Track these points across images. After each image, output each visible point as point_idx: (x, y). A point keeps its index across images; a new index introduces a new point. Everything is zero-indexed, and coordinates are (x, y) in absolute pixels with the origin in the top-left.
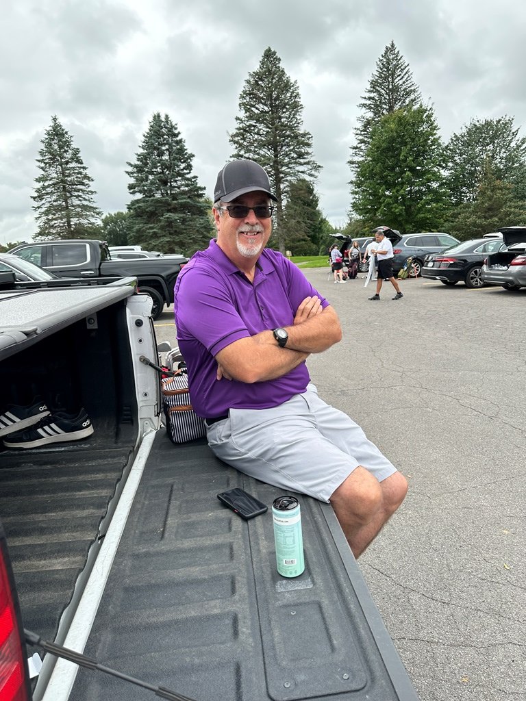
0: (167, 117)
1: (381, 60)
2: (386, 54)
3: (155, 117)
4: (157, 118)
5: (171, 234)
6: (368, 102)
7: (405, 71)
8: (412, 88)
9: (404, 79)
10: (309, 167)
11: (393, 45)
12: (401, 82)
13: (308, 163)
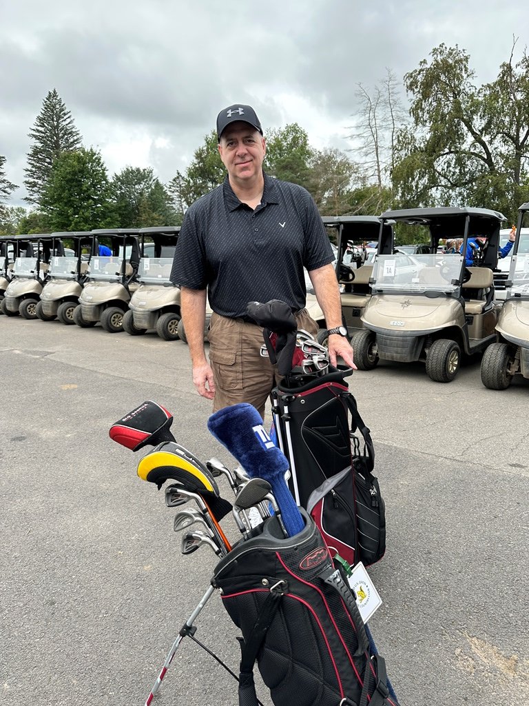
1: (46, 102)
2: (49, 97)
7: (67, 116)
8: (74, 130)
9: (67, 122)
10: (6, 185)
11: (55, 92)
12: (64, 123)
13: (3, 182)
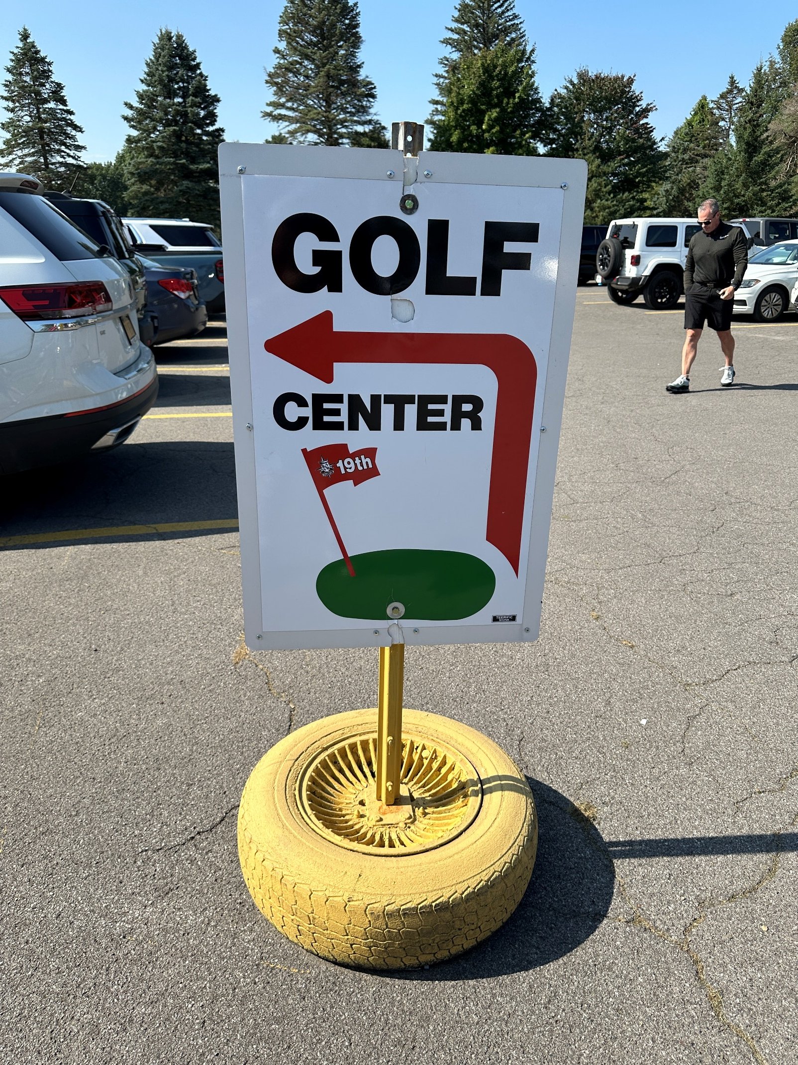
0: (180, 37)
6: (456, 36)
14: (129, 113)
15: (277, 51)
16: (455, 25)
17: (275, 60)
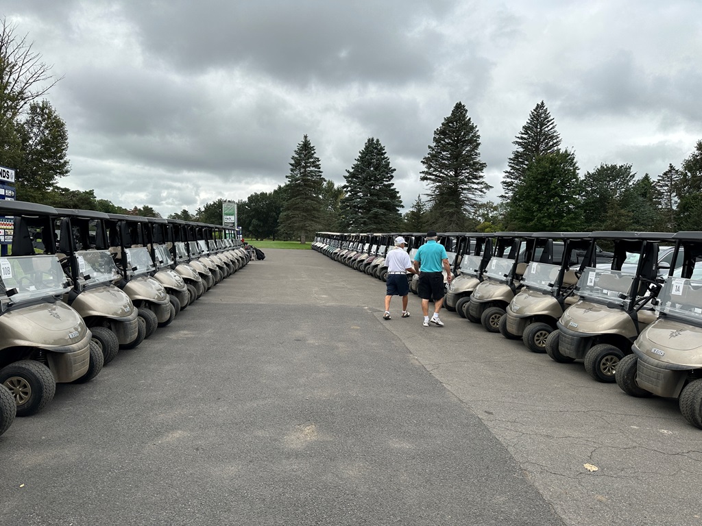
0: (378, 141)
2: (537, 108)
3: (369, 140)
4: (370, 141)
5: (375, 223)
6: (521, 141)
7: (550, 123)
10: (482, 186)
11: (542, 103)
13: (481, 183)
14: (347, 174)
15: (430, 147)
16: (520, 136)
17: (429, 151)
